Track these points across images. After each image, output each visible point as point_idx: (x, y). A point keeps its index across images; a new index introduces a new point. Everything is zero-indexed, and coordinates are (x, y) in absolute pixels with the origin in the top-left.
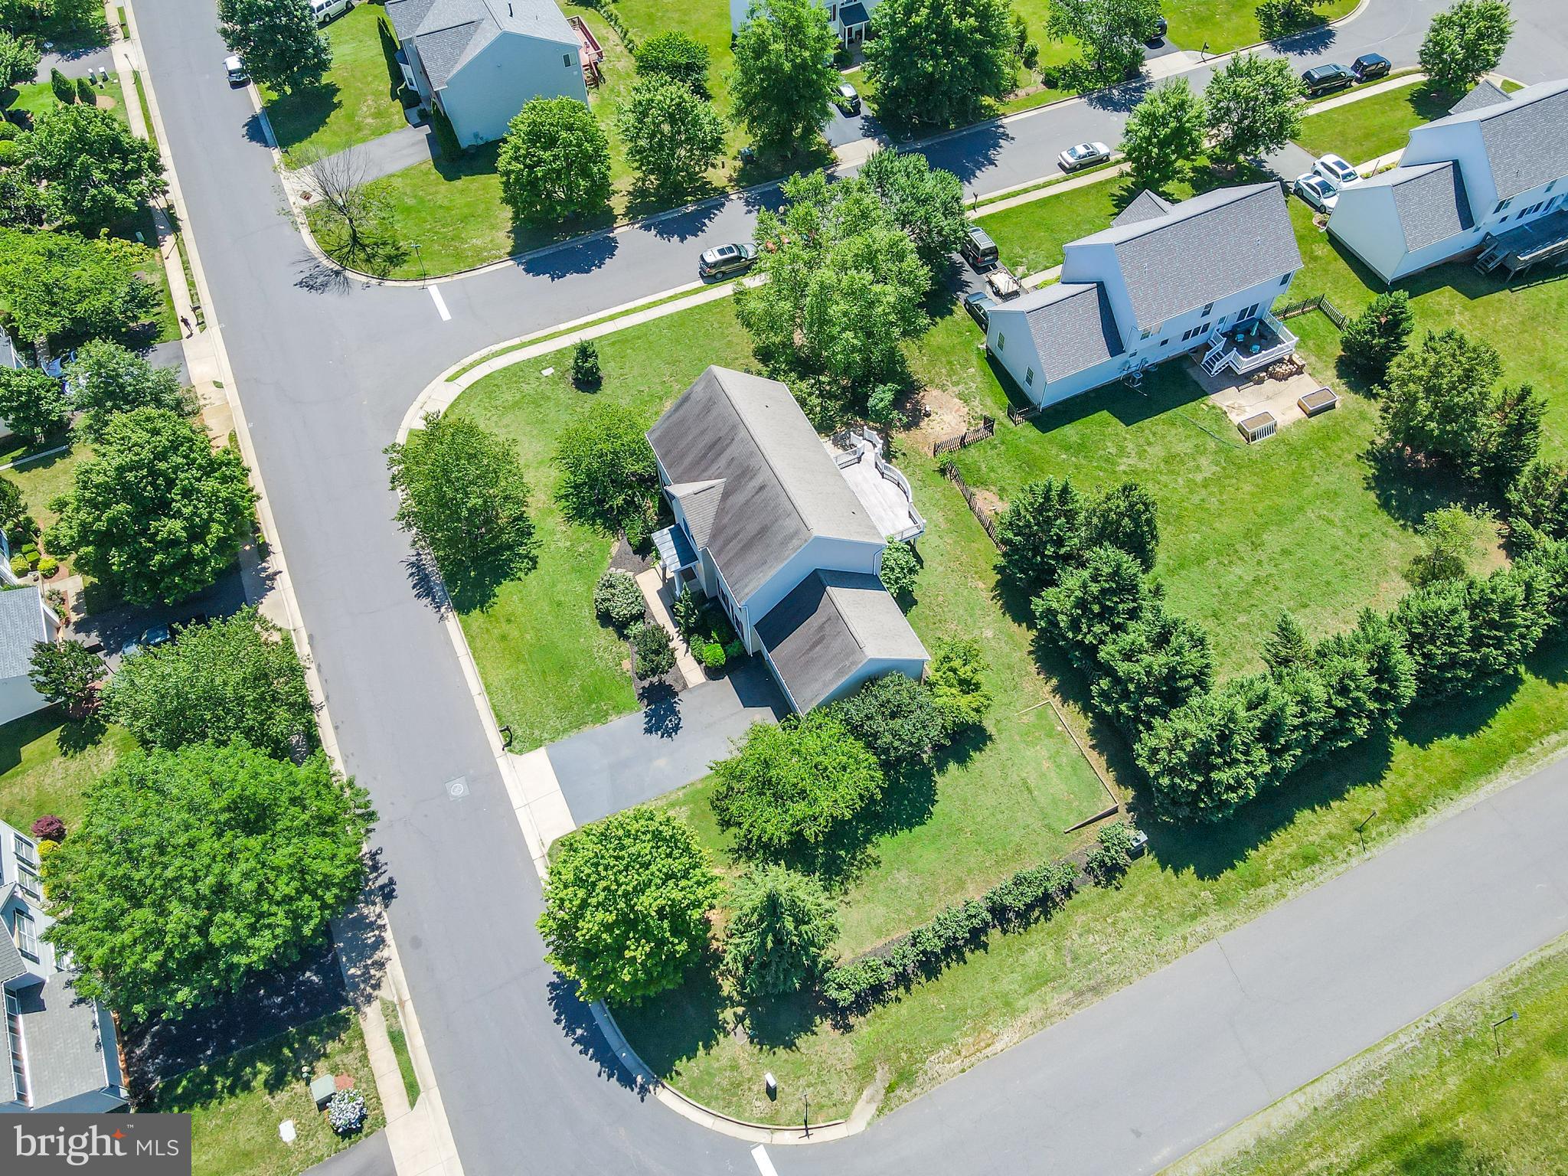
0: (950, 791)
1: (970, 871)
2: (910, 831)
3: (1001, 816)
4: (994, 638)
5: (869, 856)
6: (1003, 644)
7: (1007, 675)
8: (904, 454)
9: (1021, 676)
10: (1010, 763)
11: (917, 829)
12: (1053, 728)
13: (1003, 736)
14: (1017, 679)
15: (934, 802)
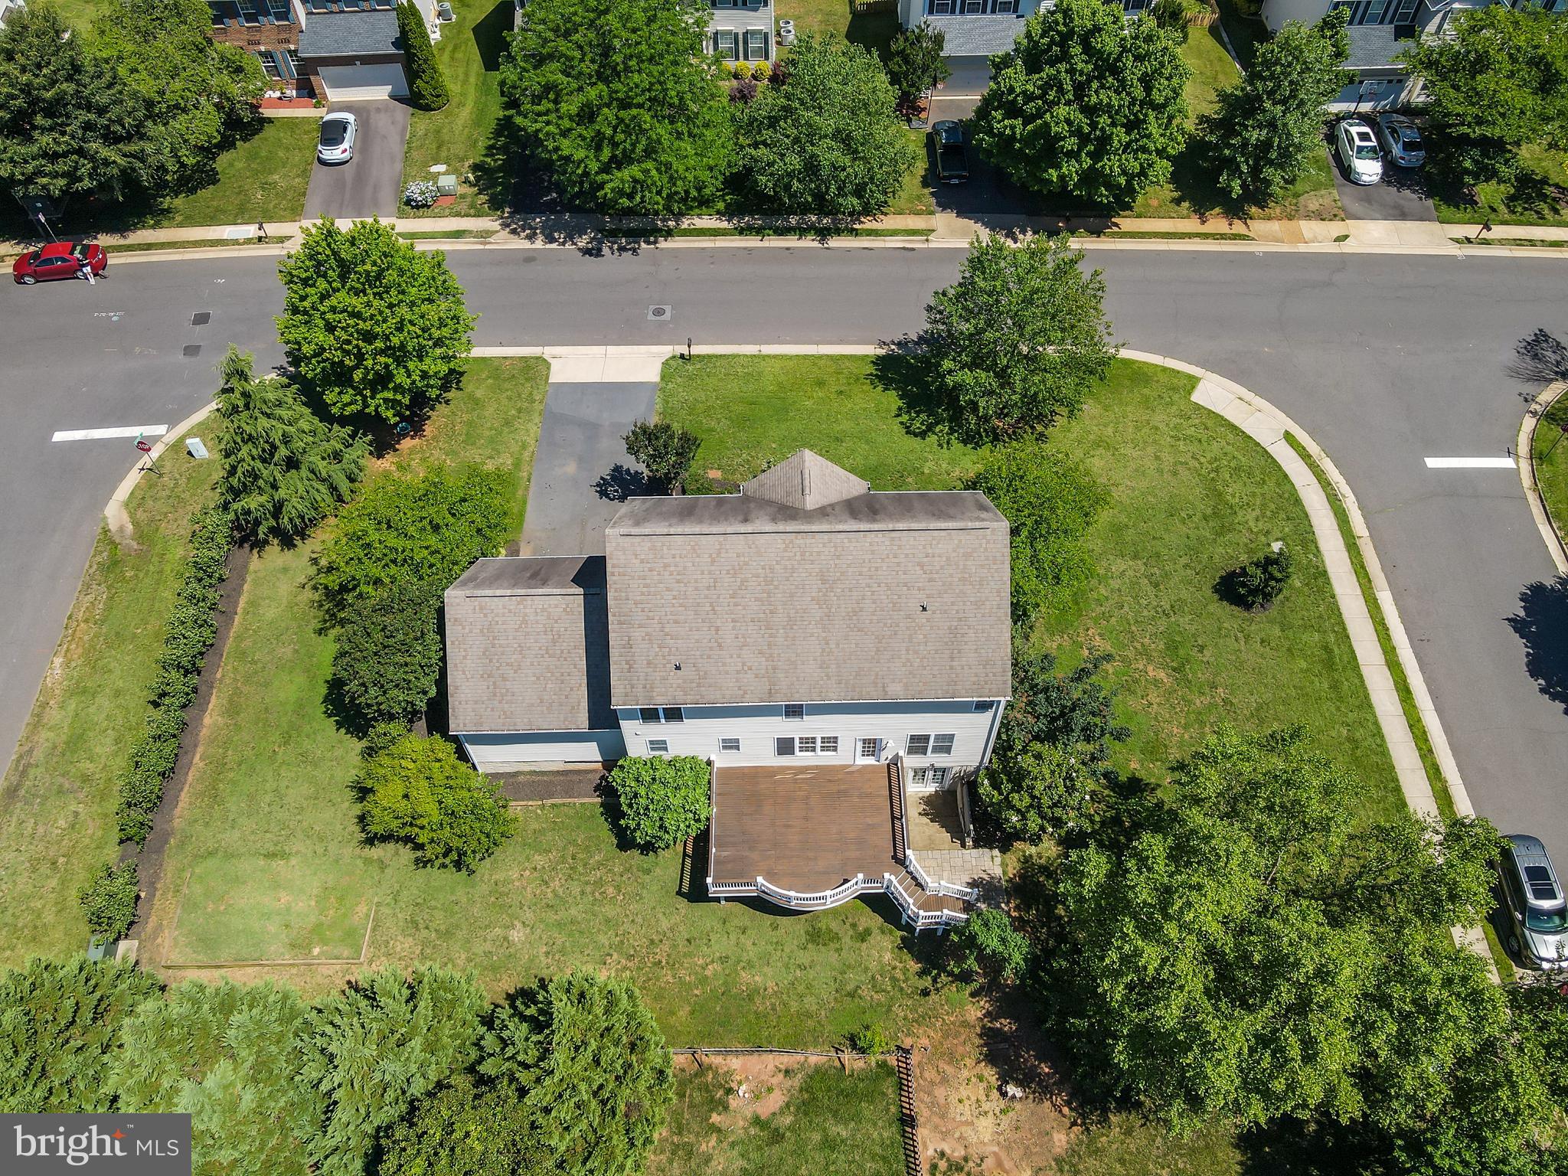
0: (339, 752)
1: (238, 727)
2: (327, 682)
3: (268, 799)
4: (506, 939)
5: (333, 626)
6: (488, 946)
7: (440, 921)
8: (925, 993)
9: (425, 943)
10: (320, 851)
11: (323, 690)
12: (324, 942)
13: (359, 862)
14: (424, 933)
15: (339, 725)
